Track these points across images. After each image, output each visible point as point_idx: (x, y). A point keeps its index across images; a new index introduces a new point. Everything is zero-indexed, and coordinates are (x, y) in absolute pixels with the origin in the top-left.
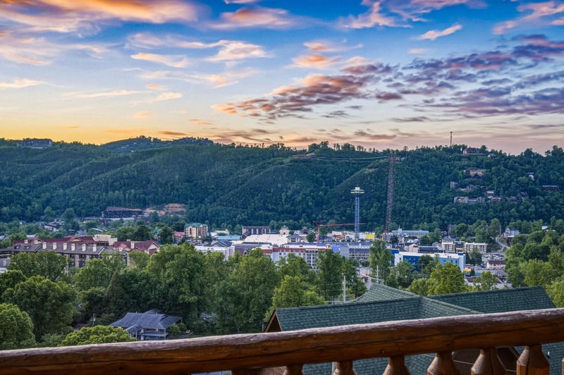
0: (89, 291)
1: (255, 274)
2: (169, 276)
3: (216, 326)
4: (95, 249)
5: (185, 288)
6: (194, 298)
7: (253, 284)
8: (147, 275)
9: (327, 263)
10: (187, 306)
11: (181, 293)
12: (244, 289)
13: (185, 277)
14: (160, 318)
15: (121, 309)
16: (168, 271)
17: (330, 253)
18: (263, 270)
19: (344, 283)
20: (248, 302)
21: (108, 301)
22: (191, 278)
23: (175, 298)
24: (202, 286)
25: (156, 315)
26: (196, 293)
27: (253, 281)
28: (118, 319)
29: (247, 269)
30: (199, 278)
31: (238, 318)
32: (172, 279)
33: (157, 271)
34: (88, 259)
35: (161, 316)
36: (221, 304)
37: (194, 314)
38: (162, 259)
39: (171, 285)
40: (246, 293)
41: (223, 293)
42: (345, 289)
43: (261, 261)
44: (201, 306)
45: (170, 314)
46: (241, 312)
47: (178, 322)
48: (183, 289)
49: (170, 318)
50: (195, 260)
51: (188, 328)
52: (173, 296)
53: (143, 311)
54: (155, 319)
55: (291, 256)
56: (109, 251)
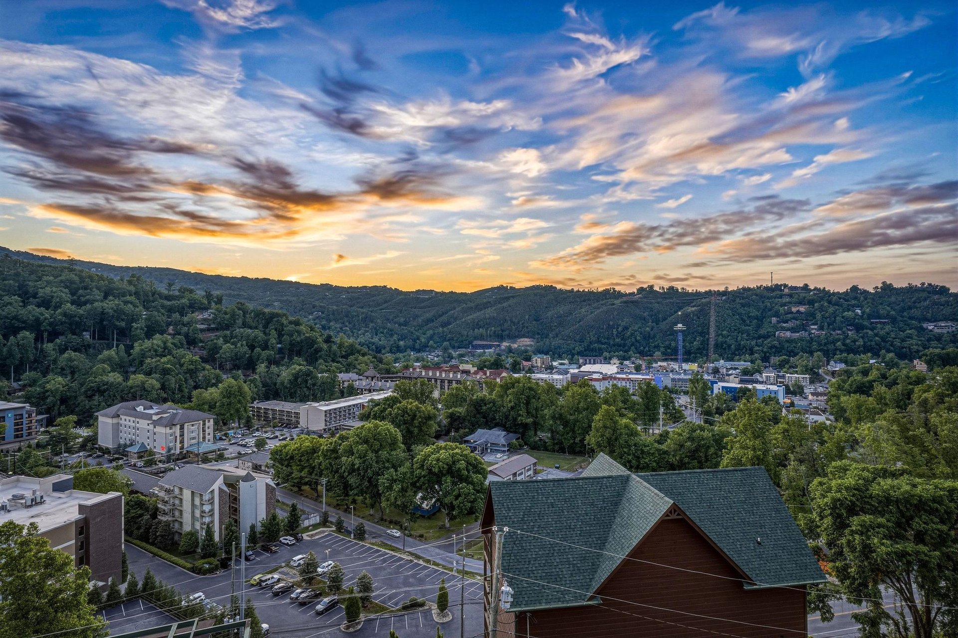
0: (450, 411)
1: (580, 402)
2: (510, 401)
3: (548, 444)
4: (459, 376)
5: (523, 412)
6: (530, 420)
7: (578, 410)
8: (494, 399)
9: (646, 393)
10: (525, 426)
11: (520, 415)
12: (571, 415)
13: (523, 403)
14: (503, 435)
15: (473, 426)
16: (510, 397)
17: (648, 384)
18: (586, 399)
19: (662, 410)
20: (575, 425)
21: (464, 419)
22: (528, 403)
23: (515, 420)
24: (537, 409)
25: (500, 432)
26: (533, 416)
27: (578, 408)
28: (471, 434)
29: (573, 397)
30: (534, 403)
31: (565, 439)
32: (512, 404)
33: (501, 396)
34: (454, 385)
35: (504, 433)
36: (551, 426)
37: (531, 433)
38: (506, 387)
39: (512, 408)
40: (572, 418)
41: (553, 417)
42: (661, 416)
43: (584, 392)
44: (536, 426)
45: (511, 432)
46: (568, 433)
47: (517, 439)
48: (521, 412)
49: (511, 435)
50: (531, 389)
51: (526, 444)
52: (513, 417)
53: (490, 429)
54: (499, 436)
55: (614, 386)
56: (470, 378)
